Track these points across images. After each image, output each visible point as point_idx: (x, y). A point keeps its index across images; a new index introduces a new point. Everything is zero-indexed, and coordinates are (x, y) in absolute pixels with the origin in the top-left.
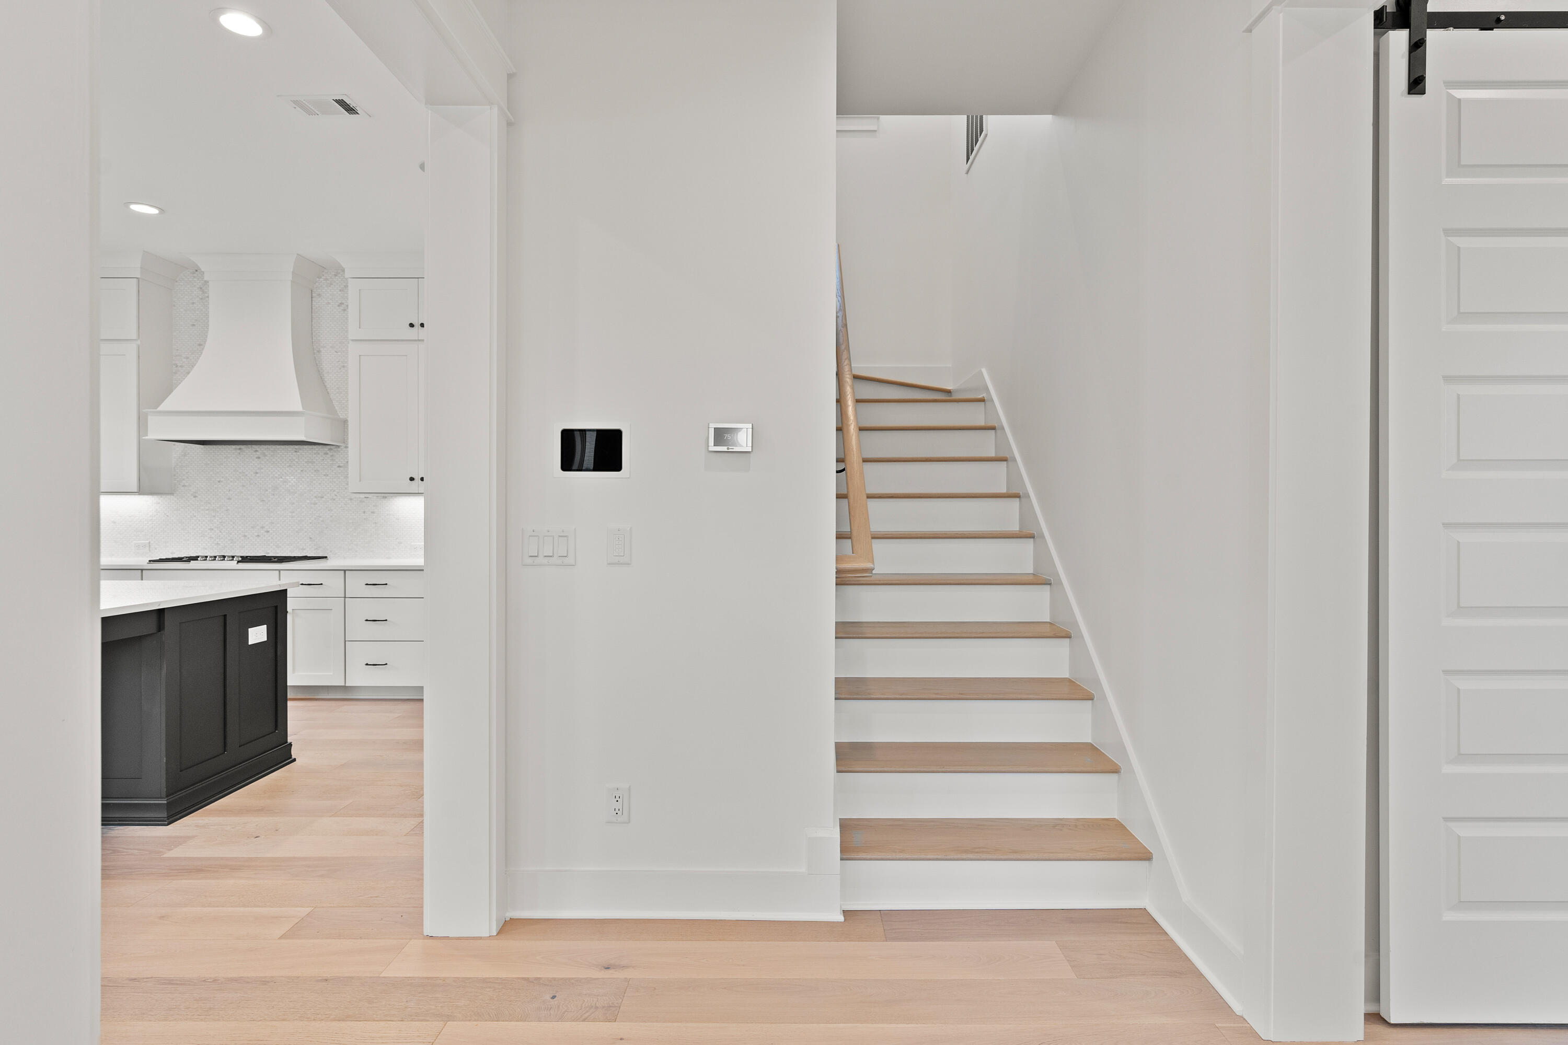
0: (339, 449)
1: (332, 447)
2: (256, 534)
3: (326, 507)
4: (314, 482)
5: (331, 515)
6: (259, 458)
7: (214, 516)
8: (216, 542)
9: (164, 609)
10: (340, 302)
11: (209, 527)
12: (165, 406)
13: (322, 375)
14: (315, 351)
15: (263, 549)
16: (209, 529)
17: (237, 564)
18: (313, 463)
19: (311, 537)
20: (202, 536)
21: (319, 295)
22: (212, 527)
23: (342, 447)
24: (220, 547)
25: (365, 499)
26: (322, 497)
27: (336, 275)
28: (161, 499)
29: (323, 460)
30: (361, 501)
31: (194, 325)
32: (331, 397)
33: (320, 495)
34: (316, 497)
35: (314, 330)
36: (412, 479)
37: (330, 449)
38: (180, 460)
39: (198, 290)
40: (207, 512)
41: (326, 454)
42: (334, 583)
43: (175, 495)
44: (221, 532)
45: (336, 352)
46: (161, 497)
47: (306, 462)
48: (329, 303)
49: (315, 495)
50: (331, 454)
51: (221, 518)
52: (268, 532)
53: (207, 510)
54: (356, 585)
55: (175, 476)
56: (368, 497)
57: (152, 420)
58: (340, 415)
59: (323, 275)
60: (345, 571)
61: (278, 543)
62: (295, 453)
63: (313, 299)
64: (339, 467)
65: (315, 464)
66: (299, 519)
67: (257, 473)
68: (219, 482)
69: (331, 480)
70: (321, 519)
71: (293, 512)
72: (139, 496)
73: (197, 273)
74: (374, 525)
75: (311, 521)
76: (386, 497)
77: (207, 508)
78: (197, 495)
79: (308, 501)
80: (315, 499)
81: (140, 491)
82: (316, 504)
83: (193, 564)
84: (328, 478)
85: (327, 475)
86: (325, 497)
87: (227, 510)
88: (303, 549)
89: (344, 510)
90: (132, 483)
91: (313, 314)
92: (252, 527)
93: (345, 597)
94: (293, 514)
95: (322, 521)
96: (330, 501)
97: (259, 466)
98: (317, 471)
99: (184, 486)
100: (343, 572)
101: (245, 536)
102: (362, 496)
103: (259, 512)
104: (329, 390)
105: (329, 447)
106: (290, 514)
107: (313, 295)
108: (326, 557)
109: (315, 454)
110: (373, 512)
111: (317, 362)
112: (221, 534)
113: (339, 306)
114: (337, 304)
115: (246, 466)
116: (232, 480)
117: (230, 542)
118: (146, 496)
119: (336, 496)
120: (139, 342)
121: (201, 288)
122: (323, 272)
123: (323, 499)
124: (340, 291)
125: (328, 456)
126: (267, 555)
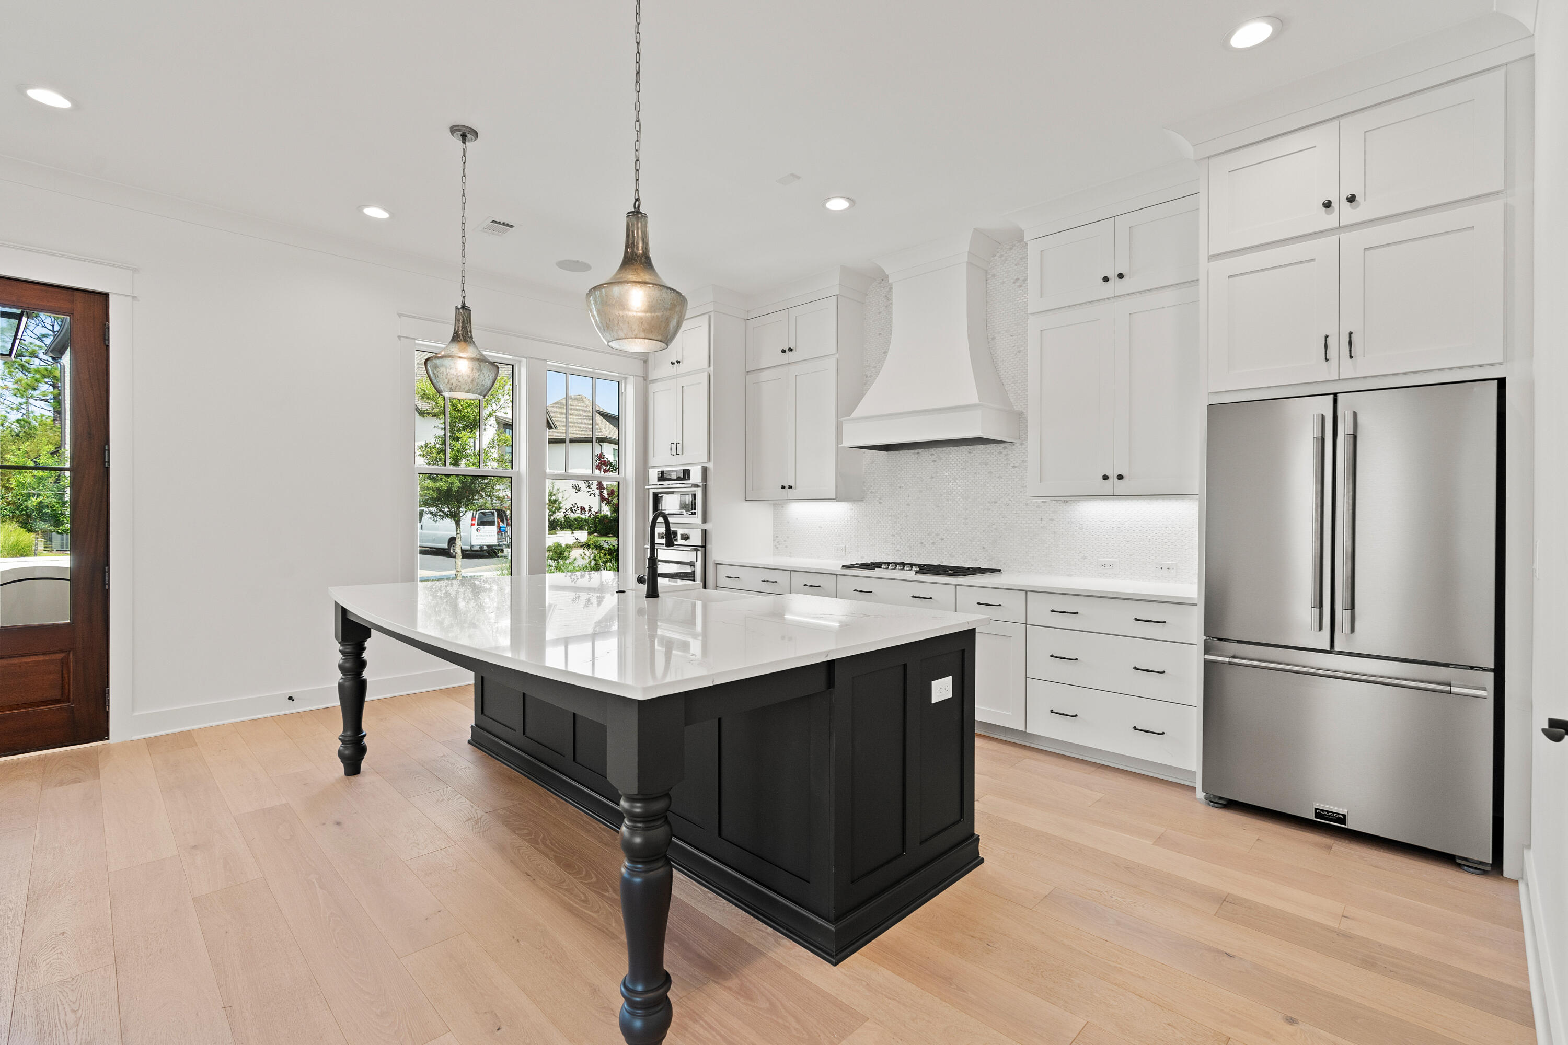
0: (1014, 447)
1: (1006, 445)
2: (932, 541)
3: (1000, 514)
4: (988, 485)
5: (1005, 522)
6: (935, 461)
7: (896, 522)
8: (897, 549)
9: (833, 661)
10: (1016, 278)
11: (892, 533)
12: (855, 414)
13: (996, 365)
14: (990, 339)
15: (938, 558)
16: (891, 535)
17: (916, 574)
18: (986, 464)
19: (984, 546)
20: (885, 542)
21: (994, 276)
22: (894, 533)
23: (1017, 444)
24: (900, 553)
25: (1043, 504)
26: (996, 502)
27: (1011, 249)
28: (855, 505)
29: (997, 460)
30: (1038, 507)
31: (880, 334)
32: (1006, 388)
33: (993, 500)
34: (989, 502)
35: (988, 315)
36: (1106, 478)
37: (1005, 448)
38: (868, 467)
39: (884, 299)
40: (890, 518)
41: (1000, 453)
42: (1013, 605)
43: (865, 501)
44: (901, 538)
45: (1012, 336)
46: (854, 503)
47: (980, 464)
48: (1003, 282)
49: (989, 500)
50: (1005, 453)
51: (901, 525)
52: (943, 539)
53: (890, 516)
54: (1040, 610)
55: (864, 482)
56: (1045, 502)
57: (847, 428)
58: (1015, 407)
59: (998, 253)
60: (1026, 592)
61: (952, 551)
62: (968, 455)
63: (988, 282)
64: (1014, 467)
65: (988, 466)
66: (972, 526)
67: (932, 477)
68: (900, 487)
69: (1005, 482)
70: (994, 527)
71: (967, 519)
72: (837, 503)
73: (883, 282)
74: (1053, 535)
75: (984, 529)
76: (1067, 502)
77: (889, 514)
78: (882, 501)
79: (981, 507)
80: (989, 504)
81: (838, 498)
82: (990, 510)
83: (877, 572)
84: (1002, 480)
85: (1002, 477)
86: (999, 502)
87: (906, 517)
88: (976, 560)
89: (1019, 516)
90: (830, 489)
91: (987, 299)
92: (928, 534)
93: (1026, 624)
94: (967, 521)
95: (996, 529)
96: (1004, 507)
97: (934, 471)
98: (991, 473)
99: (871, 492)
100: (1024, 592)
101: (922, 543)
102: (1040, 500)
103: (934, 518)
104: (1003, 381)
105: (1003, 445)
106: (963, 521)
107: (988, 277)
108: (1000, 570)
109: (989, 454)
110: (1052, 520)
111: (992, 351)
112: (901, 540)
113: (1014, 283)
114: (1013, 281)
115: (923, 471)
116: (910, 485)
117: (908, 549)
118: (843, 503)
119: (1010, 500)
120: (837, 356)
121: (886, 296)
122: (998, 248)
123: (996, 504)
124: (1016, 265)
125: (1002, 455)
126: (941, 565)
